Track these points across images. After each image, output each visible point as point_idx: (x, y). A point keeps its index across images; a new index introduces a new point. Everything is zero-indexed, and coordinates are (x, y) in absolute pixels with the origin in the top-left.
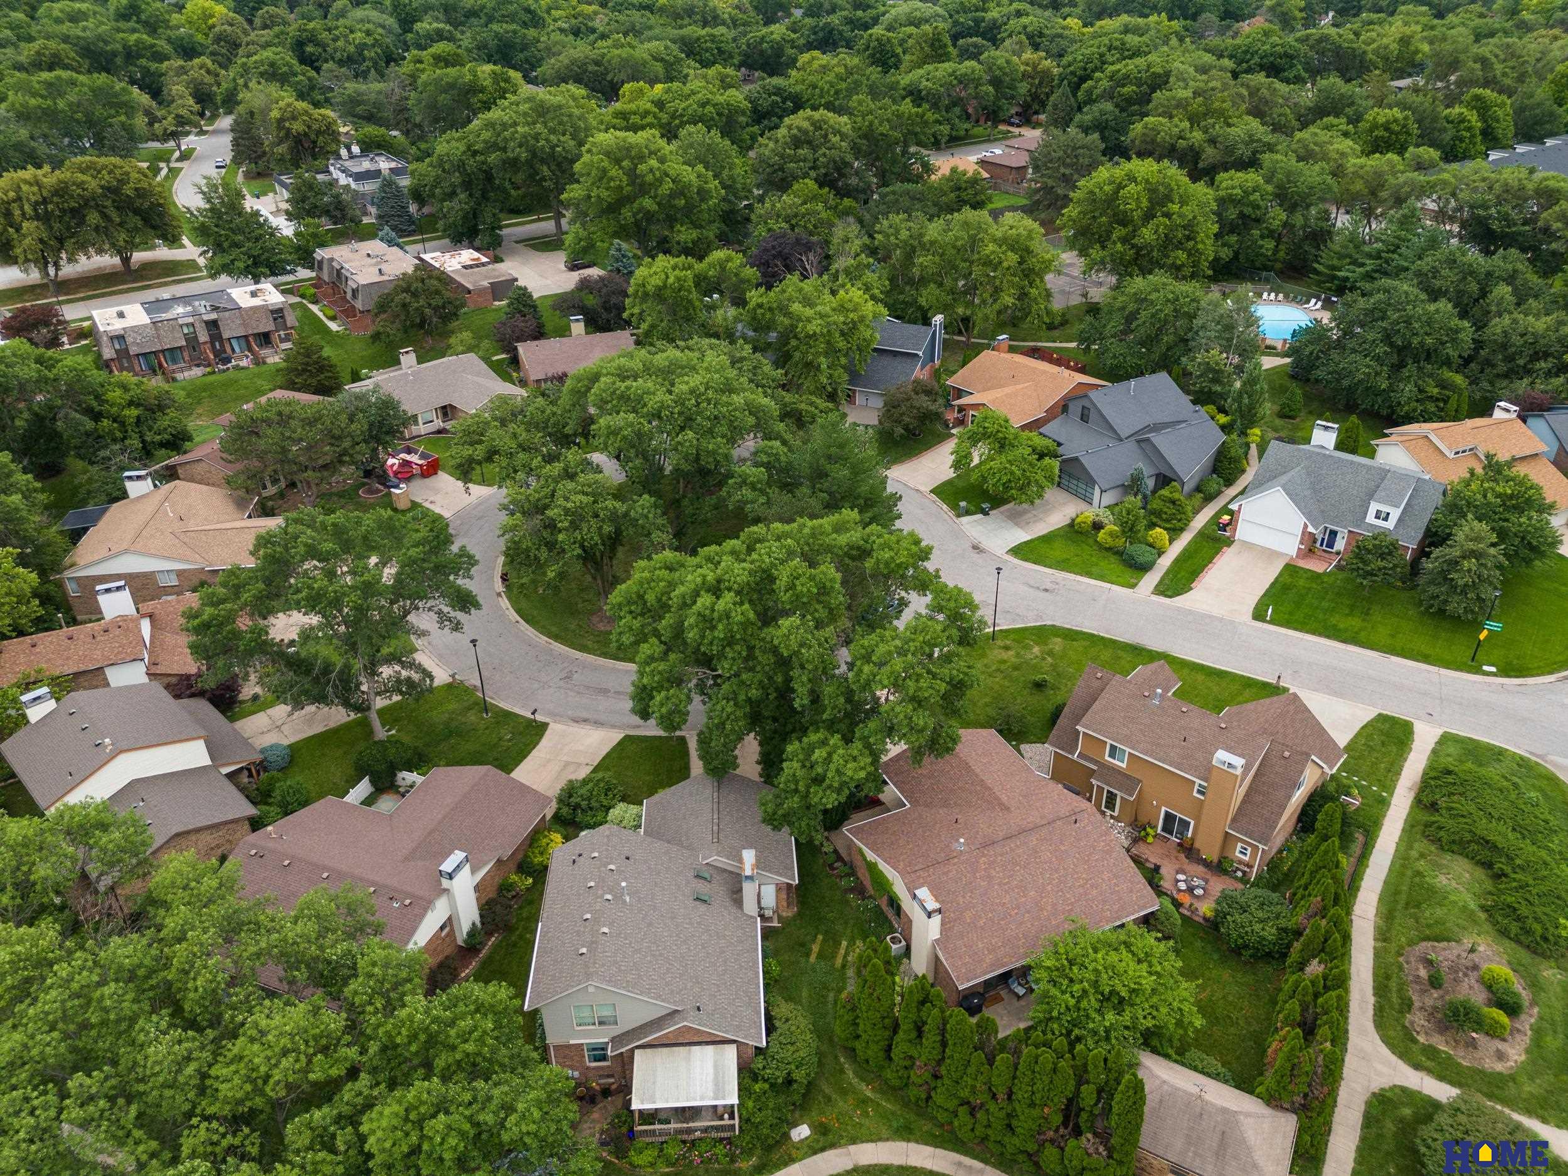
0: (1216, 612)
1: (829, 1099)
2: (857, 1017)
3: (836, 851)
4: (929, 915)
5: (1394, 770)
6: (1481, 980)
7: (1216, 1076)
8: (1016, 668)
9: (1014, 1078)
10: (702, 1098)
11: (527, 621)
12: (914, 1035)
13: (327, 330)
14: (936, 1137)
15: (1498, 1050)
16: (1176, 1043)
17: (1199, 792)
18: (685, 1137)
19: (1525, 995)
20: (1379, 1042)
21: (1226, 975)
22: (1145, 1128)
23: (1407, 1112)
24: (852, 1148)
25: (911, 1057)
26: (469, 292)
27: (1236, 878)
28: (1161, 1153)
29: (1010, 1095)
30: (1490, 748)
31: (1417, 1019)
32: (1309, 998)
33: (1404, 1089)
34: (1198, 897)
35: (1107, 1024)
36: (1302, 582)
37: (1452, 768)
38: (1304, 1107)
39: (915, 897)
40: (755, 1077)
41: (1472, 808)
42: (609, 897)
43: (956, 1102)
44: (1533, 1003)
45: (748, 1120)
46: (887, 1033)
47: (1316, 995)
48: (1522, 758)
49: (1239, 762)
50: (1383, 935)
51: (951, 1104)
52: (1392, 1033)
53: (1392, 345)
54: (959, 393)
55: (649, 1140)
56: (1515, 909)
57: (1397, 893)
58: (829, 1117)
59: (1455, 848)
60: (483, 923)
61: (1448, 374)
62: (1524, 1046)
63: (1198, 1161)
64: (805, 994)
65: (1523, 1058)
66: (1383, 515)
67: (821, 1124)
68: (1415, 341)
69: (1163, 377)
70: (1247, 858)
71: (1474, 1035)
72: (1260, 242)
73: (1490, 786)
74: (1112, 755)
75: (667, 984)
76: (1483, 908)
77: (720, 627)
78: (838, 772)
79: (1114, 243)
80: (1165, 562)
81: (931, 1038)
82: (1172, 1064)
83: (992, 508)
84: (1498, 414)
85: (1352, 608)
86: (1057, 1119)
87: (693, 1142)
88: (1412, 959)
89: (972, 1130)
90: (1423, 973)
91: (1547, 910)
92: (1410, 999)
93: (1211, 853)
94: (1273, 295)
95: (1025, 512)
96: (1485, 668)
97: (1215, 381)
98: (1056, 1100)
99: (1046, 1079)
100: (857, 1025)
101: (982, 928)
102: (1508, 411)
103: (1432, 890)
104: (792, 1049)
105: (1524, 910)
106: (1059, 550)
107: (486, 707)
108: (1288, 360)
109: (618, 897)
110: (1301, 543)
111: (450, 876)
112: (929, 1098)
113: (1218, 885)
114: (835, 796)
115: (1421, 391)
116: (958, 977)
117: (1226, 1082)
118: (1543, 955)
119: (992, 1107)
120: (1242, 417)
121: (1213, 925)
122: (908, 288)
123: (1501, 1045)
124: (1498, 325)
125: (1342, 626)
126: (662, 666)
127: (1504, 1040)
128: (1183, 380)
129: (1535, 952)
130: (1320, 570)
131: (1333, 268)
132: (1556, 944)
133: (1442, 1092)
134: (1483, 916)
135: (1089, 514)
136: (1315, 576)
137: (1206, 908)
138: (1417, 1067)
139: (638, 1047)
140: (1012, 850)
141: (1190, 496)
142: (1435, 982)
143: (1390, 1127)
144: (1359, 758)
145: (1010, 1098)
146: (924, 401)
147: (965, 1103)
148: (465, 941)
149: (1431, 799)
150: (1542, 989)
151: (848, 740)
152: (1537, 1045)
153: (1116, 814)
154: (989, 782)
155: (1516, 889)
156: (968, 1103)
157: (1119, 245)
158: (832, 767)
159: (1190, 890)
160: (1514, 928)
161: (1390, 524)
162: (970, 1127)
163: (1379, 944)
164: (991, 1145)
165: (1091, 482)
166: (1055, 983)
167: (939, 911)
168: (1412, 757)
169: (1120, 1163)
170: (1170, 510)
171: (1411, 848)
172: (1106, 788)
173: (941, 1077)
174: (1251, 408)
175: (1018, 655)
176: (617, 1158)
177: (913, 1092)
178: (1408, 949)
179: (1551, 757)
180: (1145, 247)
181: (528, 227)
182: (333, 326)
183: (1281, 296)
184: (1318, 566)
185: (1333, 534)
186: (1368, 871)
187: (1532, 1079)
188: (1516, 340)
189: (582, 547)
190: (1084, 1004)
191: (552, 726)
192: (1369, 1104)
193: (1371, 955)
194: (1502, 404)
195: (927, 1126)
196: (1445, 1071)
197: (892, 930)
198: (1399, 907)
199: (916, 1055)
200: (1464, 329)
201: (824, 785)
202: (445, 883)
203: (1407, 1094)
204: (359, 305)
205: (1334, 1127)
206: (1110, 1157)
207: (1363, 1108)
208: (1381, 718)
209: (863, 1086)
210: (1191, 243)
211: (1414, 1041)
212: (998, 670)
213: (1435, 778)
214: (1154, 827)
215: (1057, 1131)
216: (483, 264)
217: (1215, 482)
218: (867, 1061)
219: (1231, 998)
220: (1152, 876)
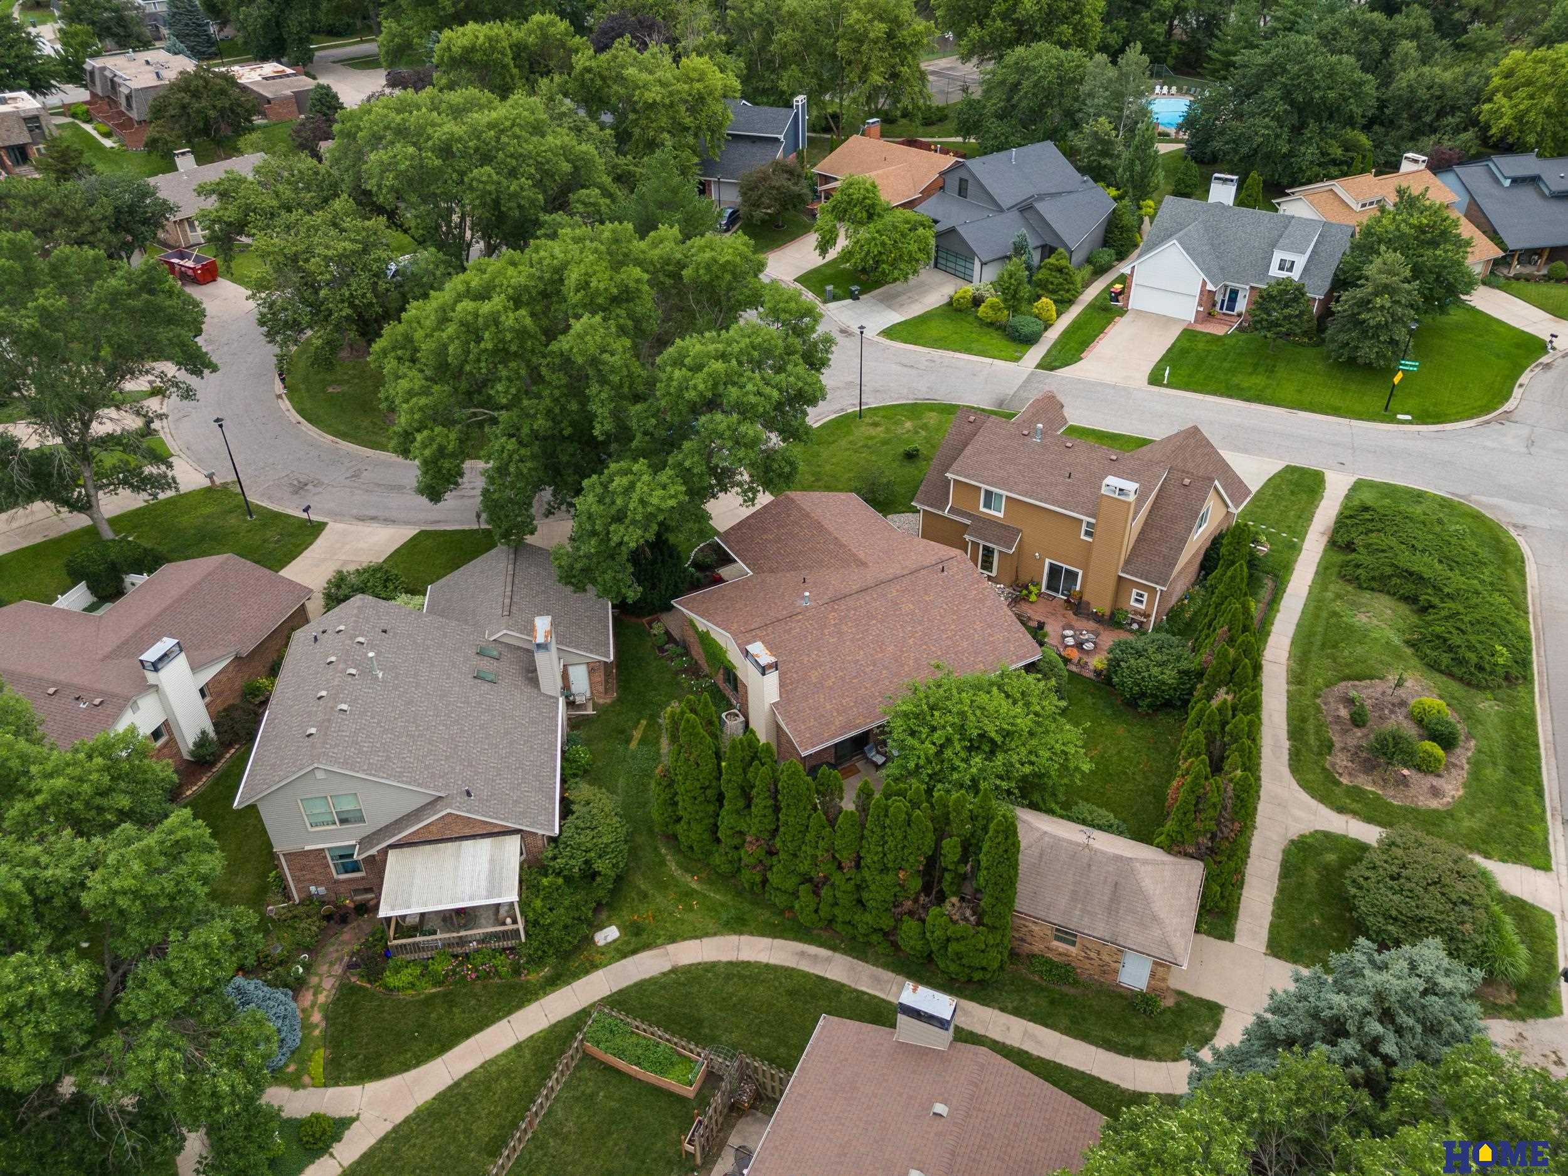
0: (1108, 379)
1: (645, 896)
2: (676, 794)
3: (667, 632)
4: (764, 671)
5: (1306, 516)
6: (1410, 716)
7: (1107, 828)
8: (885, 443)
9: (862, 837)
10: (471, 899)
11: (310, 421)
12: (741, 804)
13: (101, 148)
14: (775, 926)
15: (1432, 787)
16: (1062, 798)
17: (1087, 533)
18: (459, 950)
19: (1461, 728)
20: (1297, 787)
21: (1121, 730)
22: (1020, 887)
23: (1331, 857)
24: (671, 948)
25: (741, 833)
26: (269, 101)
27: (1131, 631)
28: (1041, 914)
29: (858, 861)
30: (1408, 491)
31: (1340, 760)
32: (1216, 728)
33: (1327, 835)
34: (1088, 652)
35: (974, 770)
36: (1201, 346)
37: (1369, 503)
38: (1212, 851)
39: (747, 653)
40: (544, 871)
41: (1393, 542)
42: (353, 671)
43: (795, 880)
44: (1469, 736)
45: (536, 923)
46: (711, 808)
47: (1224, 724)
48: (1442, 498)
49: (1131, 486)
50: (1297, 678)
51: (790, 883)
52: (1310, 777)
53: (1292, 103)
54: (827, 179)
55: (409, 957)
56: (1445, 640)
57: (1311, 634)
58: (644, 914)
59: (1374, 584)
60: (217, 732)
61: (1351, 134)
62: (1460, 780)
63: (1086, 920)
64: (621, 782)
65: (1461, 792)
66: (1288, 265)
67: (634, 924)
68: (1317, 95)
69: (1049, 145)
70: (1143, 607)
71: (1405, 772)
72: (1151, 26)
73: (1411, 519)
74: (987, 505)
75: (427, 767)
76: (1408, 643)
77: (487, 335)
78: (643, 502)
79: (994, 20)
80: (1052, 335)
81: (761, 803)
82: (1055, 819)
83: (862, 292)
84: (1406, 167)
85: (1256, 366)
86: (916, 884)
87: (467, 956)
88: (1331, 700)
89: (816, 911)
90: (1344, 713)
91: (1482, 638)
92: (1330, 740)
93: (1101, 604)
94: (1165, 88)
95: (898, 295)
96: (1400, 417)
97: (1105, 153)
98: (912, 859)
99: (899, 835)
100: (676, 804)
101: (831, 688)
102: (1416, 161)
103: (1350, 629)
104: (591, 834)
105: (1456, 640)
106: (935, 329)
107: (249, 509)
108: (1183, 146)
109: (367, 672)
110: (1200, 305)
111: (155, 666)
112: (765, 881)
113: (1109, 638)
114: (639, 532)
115: (1323, 154)
116: (801, 744)
117: (1120, 833)
118: (1478, 687)
119: (837, 878)
120: (1134, 188)
121: (1105, 680)
122: (767, 74)
123: (1436, 782)
124: (1405, 78)
125: (1245, 385)
126: (423, 401)
127: (1439, 776)
128: (1070, 154)
129: (1469, 684)
130: (1221, 333)
131: (1228, 53)
132: (1491, 673)
133: (1369, 834)
134: (1409, 651)
135: (969, 289)
136: (1216, 339)
137: (1097, 662)
138: (1341, 810)
139: (392, 847)
140: (867, 603)
141: (1079, 267)
142: (1358, 720)
143: (1312, 875)
144: (1267, 507)
145: (858, 866)
146: (782, 181)
147: (807, 879)
148: (192, 753)
149: (1346, 538)
150: (1478, 721)
151: (657, 469)
152: (1476, 774)
153: (994, 574)
154: (844, 540)
155: (1447, 618)
156: (811, 880)
157: (999, 23)
158: (635, 496)
159: (1079, 645)
160: (1446, 659)
161: (1296, 275)
162: (813, 906)
163: (1293, 688)
164: (839, 928)
165: (969, 255)
166: (913, 734)
167: (775, 666)
168: (1324, 504)
169: (993, 929)
170: (1058, 279)
171: (1326, 589)
172: (982, 543)
173: (777, 853)
174: (1144, 176)
175: (888, 430)
176: (370, 982)
177: (746, 876)
178: (1325, 690)
179: (1474, 497)
180: (1027, 21)
181: (348, 49)
182: (108, 143)
183: (1174, 89)
184: (1218, 330)
185: (1234, 293)
186: (1279, 616)
187: (1471, 813)
188: (1422, 93)
189: (352, 305)
190: (948, 753)
191: (331, 525)
192: (1286, 852)
193: (1284, 699)
194: (1409, 155)
195: (765, 915)
196: (1373, 812)
197: (730, 706)
198: (1315, 648)
199: (745, 828)
200: (1368, 81)
201: (627, 521)
202: (151, 677)
203: (1328, 838)
204: (134, 115)
205: (1247, 879)
206: (979, 923)
207: (1280, 857)
208: (1290, 470)
209: (688, 878)
210: (1077, 17)
211: (1338, 783)
212: (866, 446)
213: (1351, 517)
214: (1037, 584)
215: (916, 901)
216: (288, 76)
217: (1106, 255)
218: (691, 848)
219: (1126, 753)
220: (1037, 632)
